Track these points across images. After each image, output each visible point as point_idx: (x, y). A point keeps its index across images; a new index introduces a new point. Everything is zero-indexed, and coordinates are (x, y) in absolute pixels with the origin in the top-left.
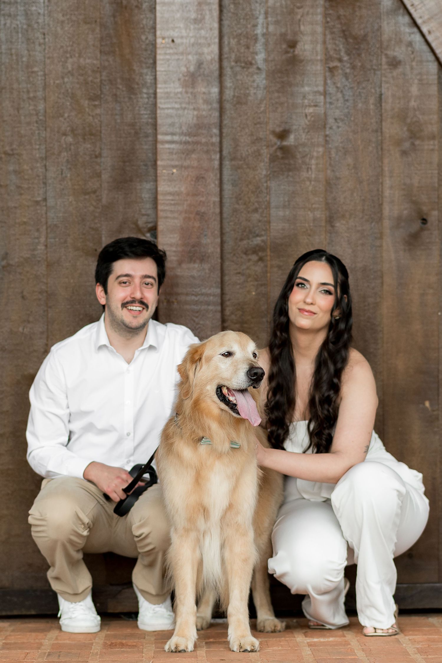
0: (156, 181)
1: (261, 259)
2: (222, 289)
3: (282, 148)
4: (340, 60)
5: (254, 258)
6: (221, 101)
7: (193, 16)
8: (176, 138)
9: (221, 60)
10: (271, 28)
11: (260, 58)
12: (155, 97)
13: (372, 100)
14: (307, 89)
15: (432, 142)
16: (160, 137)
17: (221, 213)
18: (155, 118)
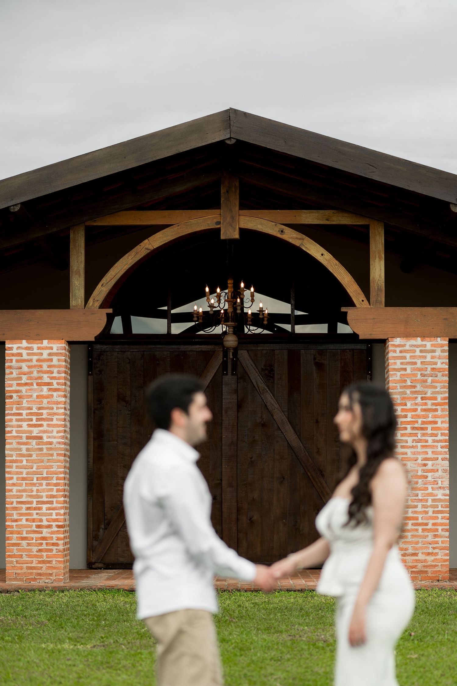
0: (222, 468)
1: (246, 487)
2: (237, 494)
3: (251, 461)
4: (265, 441)
5: (244, 486)
6: (237, 450)
7: (231, 430)
8: (227, 459)
9: (237, 440)
10: (249, 433)
11: (246, 440)
12: (222, 449)
13: (272, 450)
14: (257, 447)
15: (286, 460)
16: (223, 458)
17: (237, 476)
18: (222, 454)
